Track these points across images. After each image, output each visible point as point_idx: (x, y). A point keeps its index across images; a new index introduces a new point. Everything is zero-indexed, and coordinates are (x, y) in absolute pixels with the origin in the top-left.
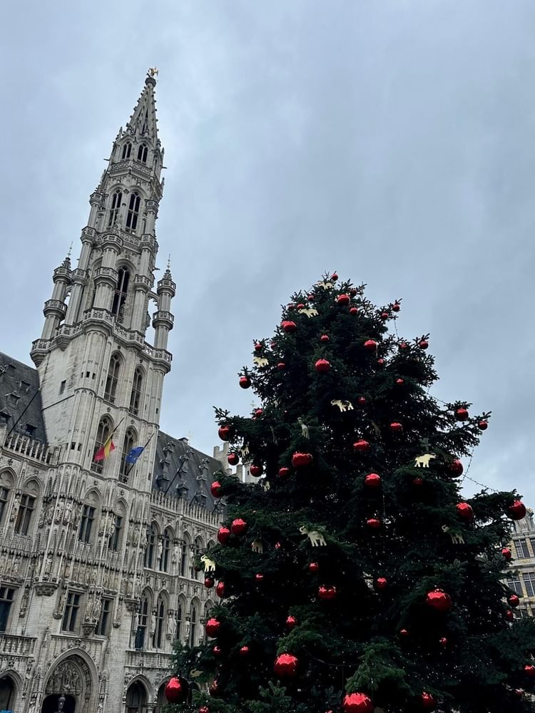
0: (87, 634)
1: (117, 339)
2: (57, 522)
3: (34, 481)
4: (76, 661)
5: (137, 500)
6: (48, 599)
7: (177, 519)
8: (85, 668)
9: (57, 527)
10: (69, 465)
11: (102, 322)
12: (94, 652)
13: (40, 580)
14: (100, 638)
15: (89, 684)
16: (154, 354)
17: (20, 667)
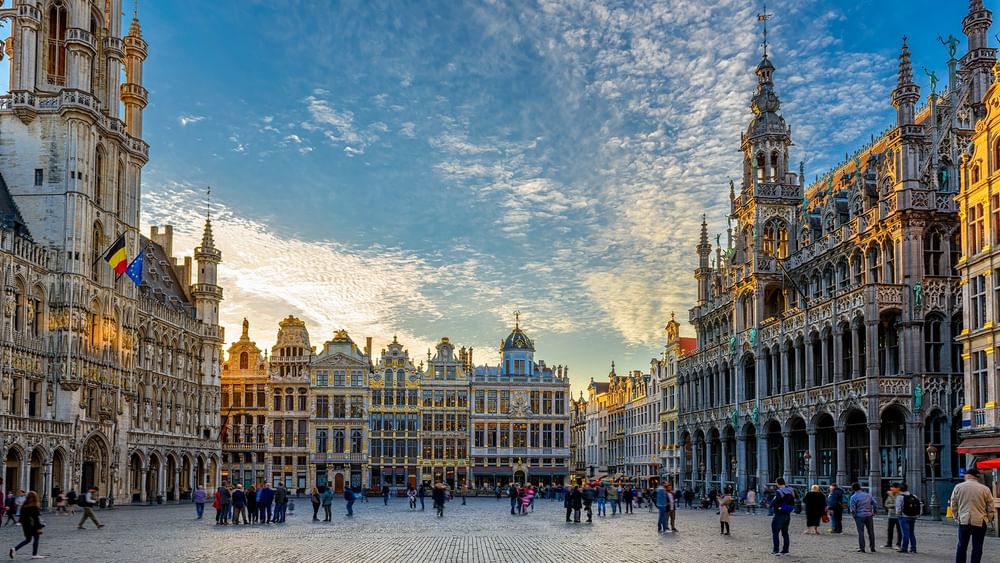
0: (102, 420)
1: (100, 130)
2: (74, 330)
3: (39, 286)
4: (97, 439)
5: (127, 306)
6: (74, 393)
7: (148, 319)
8: (101, 444)
9: (75, 334)
10: (77, 275)
11: (91, 112)
12: (109, 432)
13: (68, 378)
14: (110, 422)
15: (104, 455)
16: (131, 145)
17: (65, 444)
